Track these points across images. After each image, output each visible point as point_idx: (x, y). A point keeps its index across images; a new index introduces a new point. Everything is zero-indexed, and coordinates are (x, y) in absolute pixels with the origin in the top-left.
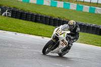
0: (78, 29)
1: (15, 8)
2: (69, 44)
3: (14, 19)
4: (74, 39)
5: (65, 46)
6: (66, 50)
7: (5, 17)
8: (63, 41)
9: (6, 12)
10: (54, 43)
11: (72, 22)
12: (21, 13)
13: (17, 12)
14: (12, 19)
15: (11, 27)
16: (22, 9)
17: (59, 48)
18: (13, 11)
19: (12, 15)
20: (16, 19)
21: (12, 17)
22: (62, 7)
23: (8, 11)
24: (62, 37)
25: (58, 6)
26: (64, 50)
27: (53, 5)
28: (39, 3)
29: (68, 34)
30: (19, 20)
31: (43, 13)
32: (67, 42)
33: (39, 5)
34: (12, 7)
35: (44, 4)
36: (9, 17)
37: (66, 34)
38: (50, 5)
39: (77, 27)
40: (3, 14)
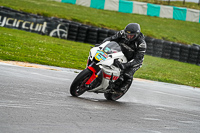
1: (74, 20)
3: (74, 43)
7: (57, 39)
9: (58, 30)
12: (88, 30)
13: (79, 28)
14: (70, 42)
15: (67, 60)
18: (70, 26)
19: (69, 34)
20: (78, 43)
21: (69, 38)
22: (171, 16)
23: (61, 28)
25: (162, 16)
27: (153, 14)
28: (124, 11)
30: (82, 44)
33: (124, 14)
34: (68, 18)
35: (134, 12)
36: (64, 38)
38: (146, 14)
40: (52, 34)
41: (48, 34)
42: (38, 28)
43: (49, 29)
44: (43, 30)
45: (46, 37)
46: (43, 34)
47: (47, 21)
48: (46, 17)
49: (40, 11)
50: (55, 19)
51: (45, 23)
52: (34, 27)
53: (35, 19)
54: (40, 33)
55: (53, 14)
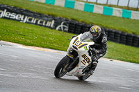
0: (105, 38)
1: (73, 19)
2: (93, 61)
4: (100, 53)
5: (87, 64)
7: (61, 32)
8: (84, 56)
9: (62, 26)
11: (95, 28)
13: (76, 25)
16: (82, 22)
17: (79, 67)
18: (70, 24)
19: (69, 29)
21: (69, 32)
23: (64, 24)
24: (83, 51)
25: (132, 18)
26: (86, 71)
27: (126, 16)
28: (106, 14)
29: (91, 46)
31: (112, 26)
32: (90, 58)
33: (106, 16)
34: (69, 18)
35: (114, 14)
36: (66, 31)
37: (88, 46)
38: (121, 16)
39: (102, 35)
40: (57, 28)
41: (55, 28)
42: (48, 24)
43: (56, 25)
44: (52, 26)
45: (54, 30)
46: (52, 28)
47: (55, 20)
48: (53, 17)
49: (50, 13)
50: (60, 18)
51: (53, 21)
52: (46, 23)
53: (46, 18)
54: (50, 27)
55: (59, 15)
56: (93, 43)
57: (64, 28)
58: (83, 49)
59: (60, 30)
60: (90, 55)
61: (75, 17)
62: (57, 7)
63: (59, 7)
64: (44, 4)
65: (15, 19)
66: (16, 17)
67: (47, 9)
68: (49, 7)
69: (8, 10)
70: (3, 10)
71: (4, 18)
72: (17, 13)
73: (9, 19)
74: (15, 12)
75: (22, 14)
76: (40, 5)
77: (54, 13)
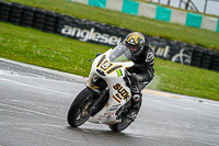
0: (151, 54)
2: (133, 94)
3: (197, 69)
4: (143, 80)
6: (128, 113)
10: (95, 96)
11: (135, 37)
12: (213, 57)
13: (204, 54)
15: (190, 87)
16: (214, 48)
17: (110, 107)
18: (194, 52)
19: (193, 60)
21: (193, 64)
23: (184, 52)
24: (115, 77)
26: (123, 114)
30: (207, 71)
34: (192, 43)
36: (186, 64)
41: (170, 59)
42: (160, 52)
43: (171, 54)
44: (165, 55)
45: (168, 62)
46: (165, 59)
47: (170, 45)
48: (168, 41)
49: (163, 34)
50: (178, 43)
51: (167, 48)
52: (156, 51)
53: (156, 43)
54: (162, 57)
55: (176, 38)
56: (131, 64)
57: (184, 58)
58: (114, 74)
59: (178, 62)
60: (128, 85)
61: (202, 41)
62: (173, 24)
63: (177, 25)
64: (153, 20)
65: (107, 44)
66: (110, 41)
67: (158, 28)
68: (161, 26)
69: (97, 30)
70: (89, 30)
71: (91, 41)
72: (111, 34)
73: (98, 43)
74: (107, 33)
75: (118, 36)
76: (147, 22)
77: (168, 34)
